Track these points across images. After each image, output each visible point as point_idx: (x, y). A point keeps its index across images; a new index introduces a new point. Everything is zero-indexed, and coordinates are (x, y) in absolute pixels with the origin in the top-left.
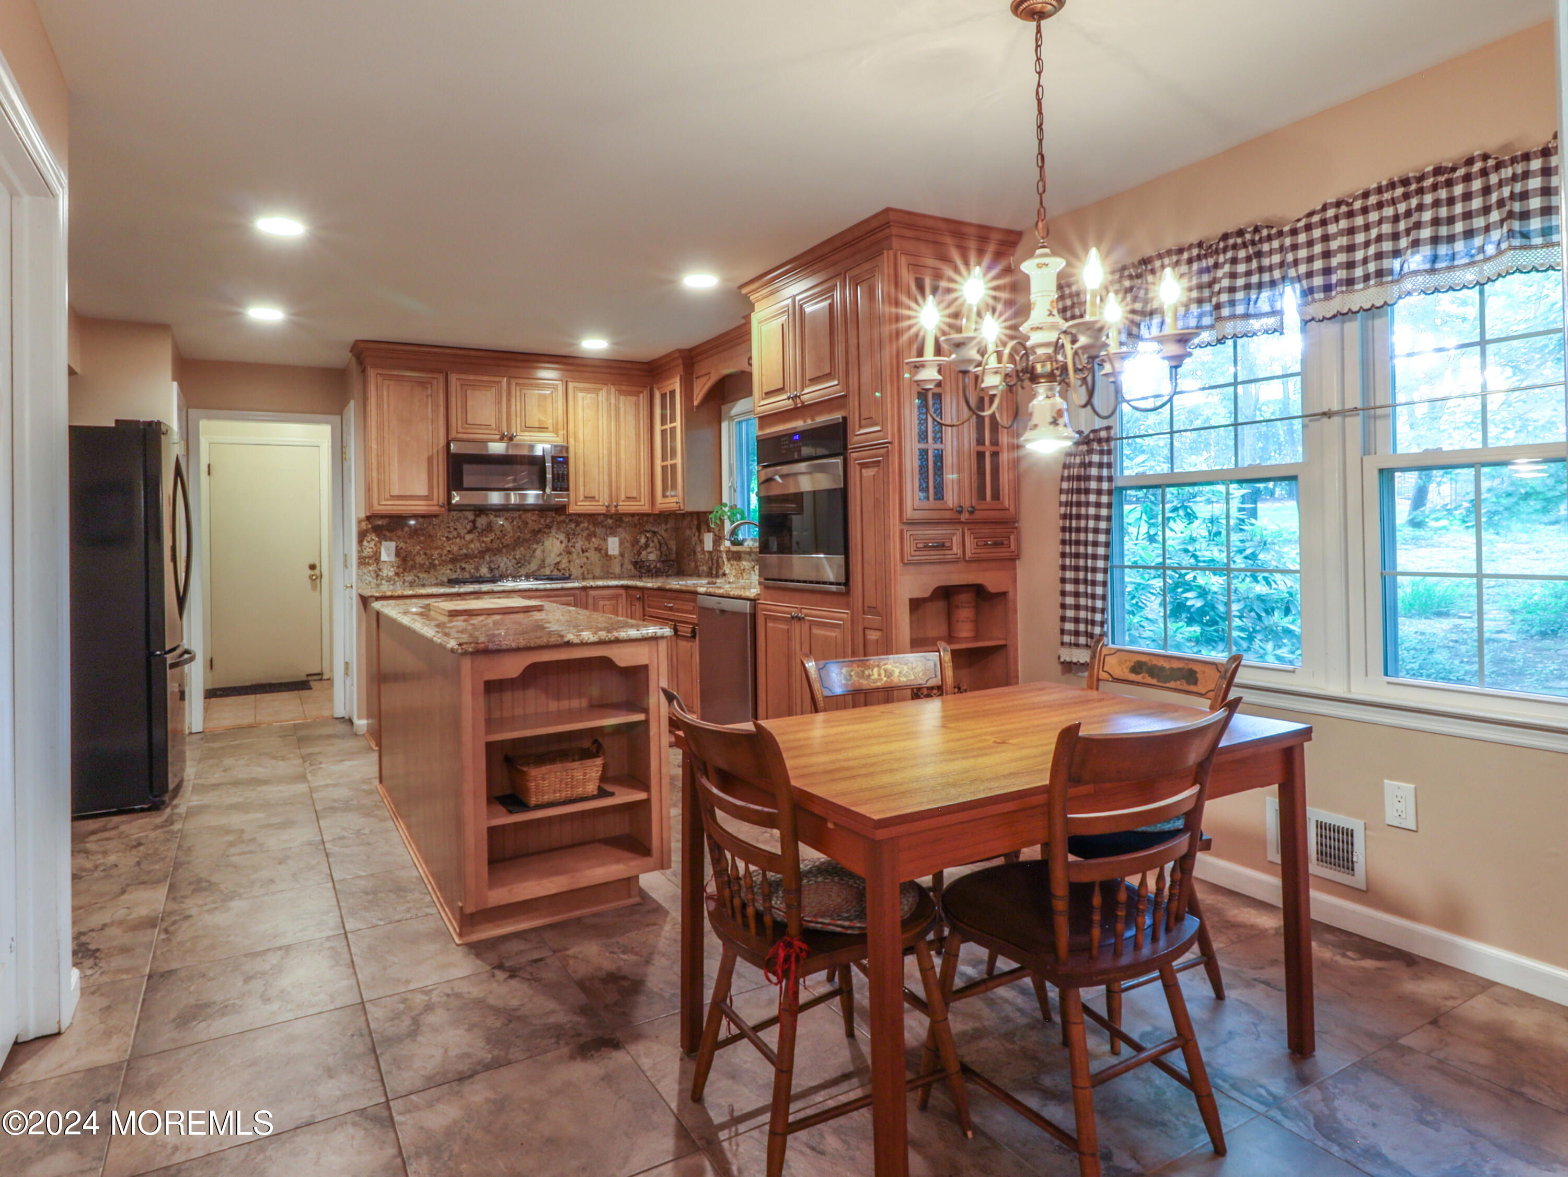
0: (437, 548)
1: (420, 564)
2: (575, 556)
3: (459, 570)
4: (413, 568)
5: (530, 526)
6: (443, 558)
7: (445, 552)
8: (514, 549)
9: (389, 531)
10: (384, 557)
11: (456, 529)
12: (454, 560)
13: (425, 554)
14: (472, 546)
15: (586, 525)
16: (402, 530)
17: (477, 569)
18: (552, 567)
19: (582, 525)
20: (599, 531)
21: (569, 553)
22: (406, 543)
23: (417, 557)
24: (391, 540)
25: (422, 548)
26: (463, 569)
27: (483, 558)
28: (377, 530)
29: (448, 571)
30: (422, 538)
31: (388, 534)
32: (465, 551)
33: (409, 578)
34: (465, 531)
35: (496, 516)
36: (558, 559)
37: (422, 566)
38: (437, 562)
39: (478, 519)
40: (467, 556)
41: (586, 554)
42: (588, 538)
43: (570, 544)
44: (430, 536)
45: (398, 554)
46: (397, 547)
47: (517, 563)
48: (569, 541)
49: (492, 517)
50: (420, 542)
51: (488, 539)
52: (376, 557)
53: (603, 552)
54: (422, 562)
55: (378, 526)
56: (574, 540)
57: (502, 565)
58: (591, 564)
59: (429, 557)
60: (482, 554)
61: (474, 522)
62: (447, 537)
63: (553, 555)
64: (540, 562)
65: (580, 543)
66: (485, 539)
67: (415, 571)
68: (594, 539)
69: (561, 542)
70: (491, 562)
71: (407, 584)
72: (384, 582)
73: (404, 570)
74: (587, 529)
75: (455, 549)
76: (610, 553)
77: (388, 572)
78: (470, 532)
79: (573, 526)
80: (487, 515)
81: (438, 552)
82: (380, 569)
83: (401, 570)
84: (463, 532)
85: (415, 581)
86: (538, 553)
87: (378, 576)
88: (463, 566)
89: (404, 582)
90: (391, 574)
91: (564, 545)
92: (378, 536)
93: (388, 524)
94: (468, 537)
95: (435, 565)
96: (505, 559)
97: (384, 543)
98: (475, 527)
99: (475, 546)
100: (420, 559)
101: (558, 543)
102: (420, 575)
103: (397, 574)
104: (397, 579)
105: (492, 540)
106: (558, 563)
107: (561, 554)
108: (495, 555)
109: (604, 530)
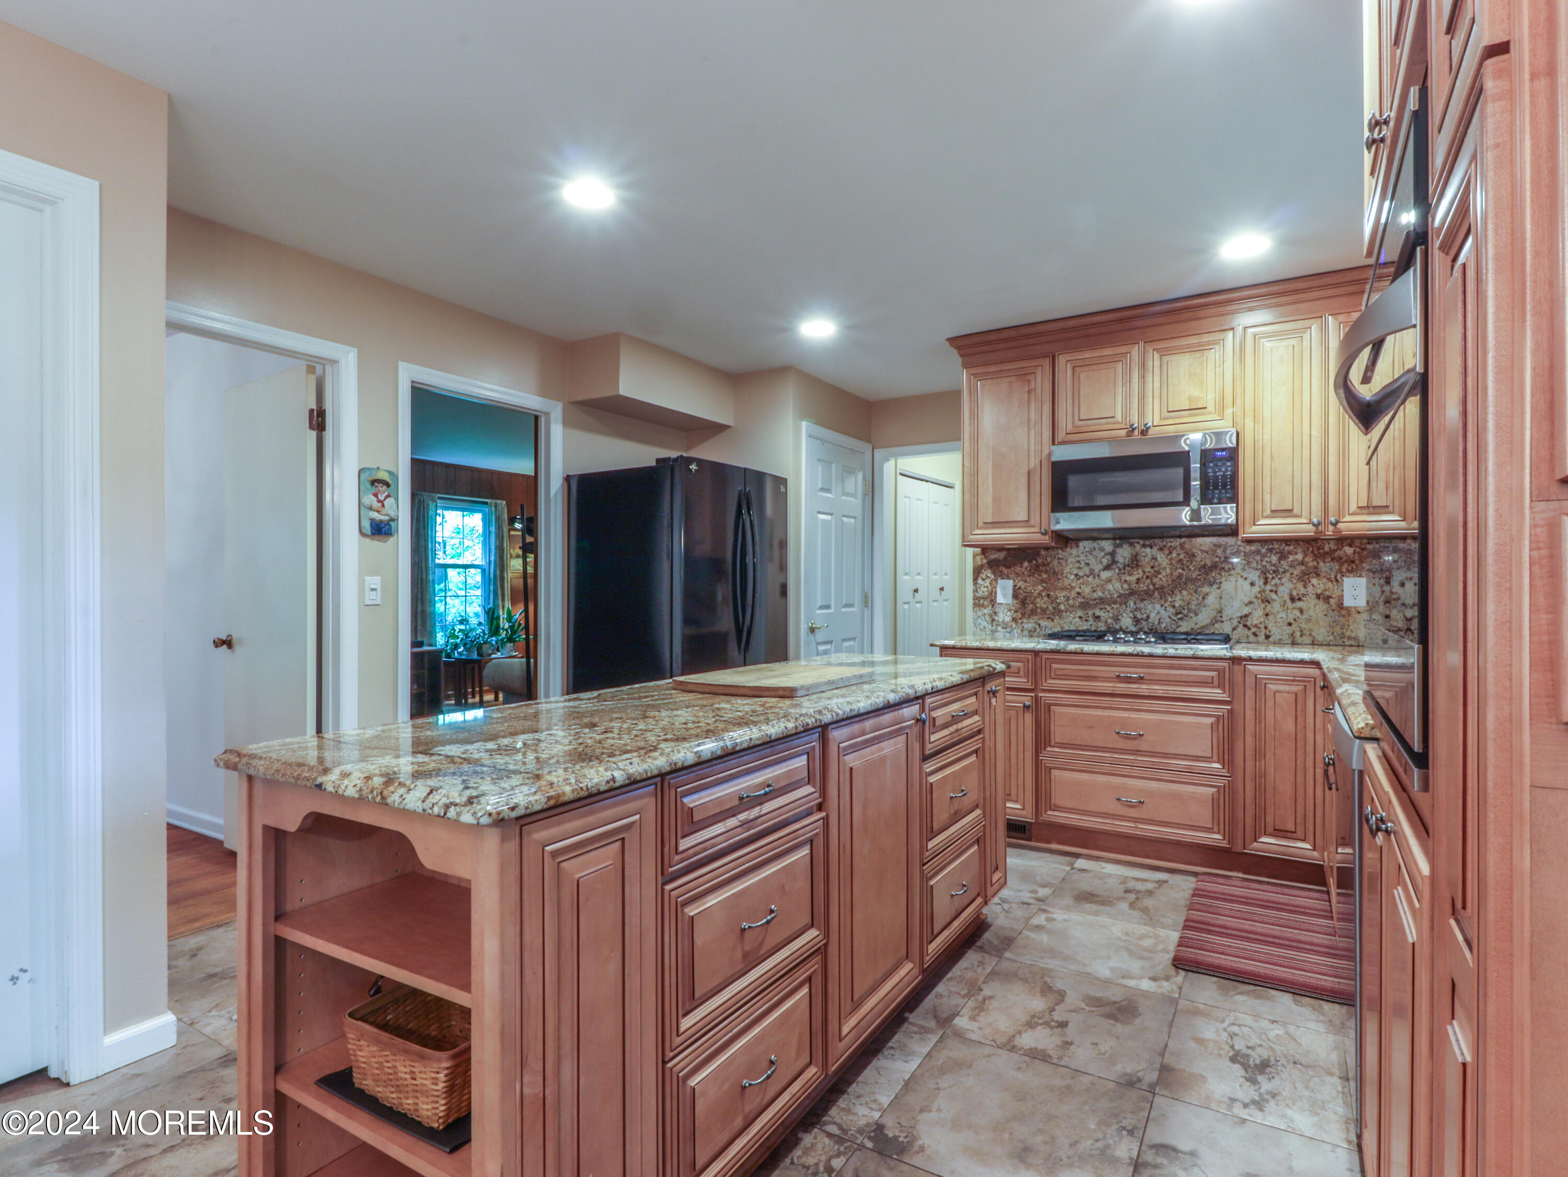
0: (1063, 589)
1: (1042, 609)
2: (1276, 606)
3: (1091, 619)
4: (1033, 612)
5: (1198, 559)
6: (1071, 602)
7: (1073, 594)
8: (1172, 593)
9: (1006, 567)
10: (1000, 599)
11: (1088, 564)
12: (1085, 606)
13: (1048, 596)
14: (1110, 587)
15: (1300, 557)
16: (1021, 567)
17: (1116, 619)
18: (1235, 622)
19: (1291, 558)
20: (1324, 567)
21: (1267, 601)
22: (1025, 581)
23: (1038, 600)
24: (1008, 578)
25: (1045, 589)
26: (1097, 618)
27: (1125, 604)
28: (993, 565)
29: (1078, 620)
30: (1045, 576)
31: (1005, 571)
32: (1100, 594)
33: (1029, 625)
34: (1101, 567)
35: (1144, 546)
36: (1246, 610)
37: (1044, 611)
38: (1062, 607)
39: (1119, 551)
40: (1102, 600)
41: (1299, 604)
42: (1304, 578)
43: (1268, 588)
44: (1054, 572)
45: (1015, 596)
46: (1015, 586)
47: (1177, 614)
48: (1266, 583)
49: (1138, 547)
50: (1043, 581)
51: (1133, 579)
52: (991, 598)
53: (1332, 601)
54: (1044, 606)
55: (994, 560)
56: (1277, 581)
57: (1152, 615)
58: (1309, 620)
59: (1054, 600)
60: (1123, 598)
61: (1113, 554)
62: (1077, 575)
63: (1237, 604)
64: (1214, 614)
65: (1286, 587)
66: (1128, 578)
67: (1035, 617)
68: (1314, 581)
69: (1252, 584)
70: (1136, 610)
71: (1026, 633)
72: (999, 628)
73: (1023, 615)
74: (1302, 563)
75: (1087, 590)
76: (1347, 603)
77: (1005, 616)
78: (1107, 568)
79: (1274, 559)
80: (1131, 544)
81: (1064, 593)
82: (995, 613)
83: (1020, 615)
84: (1097, 568)
85: (1035, 630)
86: (1211, 600)
87: (993, 620)
88: (1098, 613)
89: (1022, 631)
90: (1008, 619)
91: (1256, 589)
92: (994, 573)
93: (1005, 559)
94: (1105, 575)
95: (1060, 611)
96: (1158, 607)
97: (1000, 581)
98: (1114, 562)
99: (1115, 588)
100: (1041, 603)
101: (1246, 585)
102: (1041, 622)
103: (1014, 620)
104: (1014, 625)
105: (1138, 579)
106: (1246, 616)
107: (1251, 603)
108: (1143, 600)
109: (1336, 566)
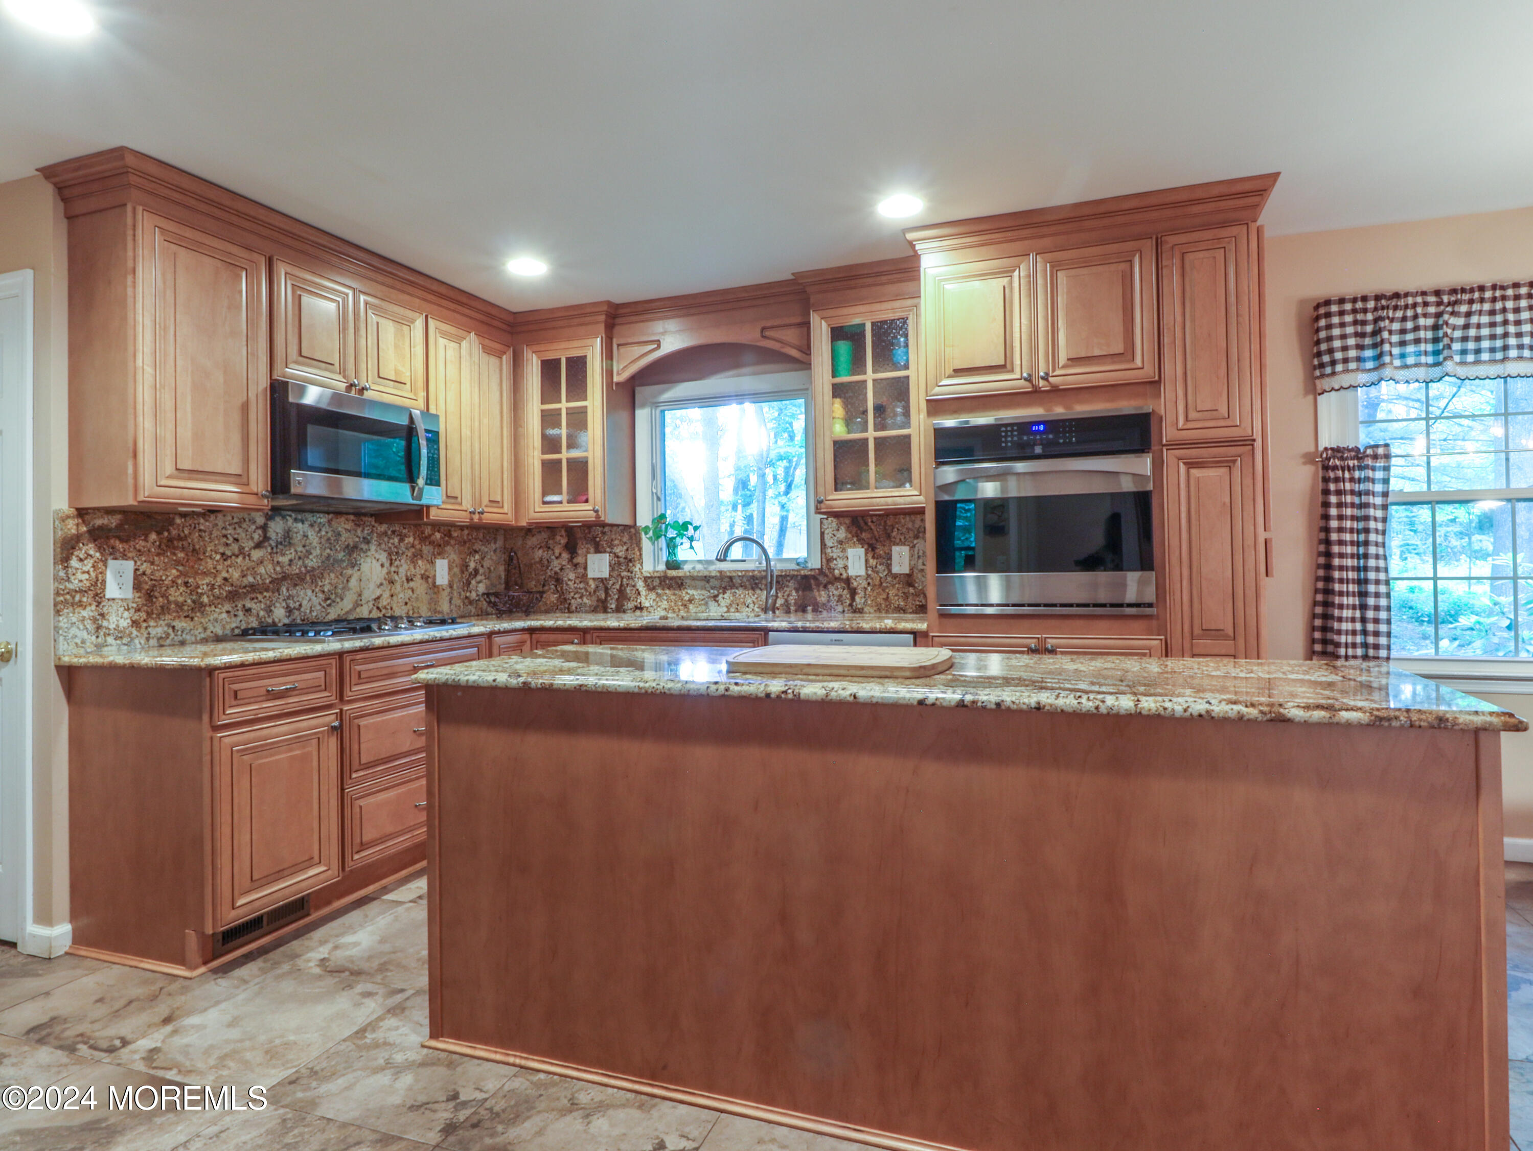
0: (205, 574)
1: (177, 603)
2: (398, 585)
3: (240, 613)
4: (164, 610)
5: (343, 539)
6: (216, 591)
7: (219, 580)
8: (322, 577)
9: (122, 541)
10: (112, 590)
11: (236, 540)
12: (233, 596)
13: (186, 584)
14: (262, 570)
15: (411, 539)
16: (146, 540)
17: (269, 610)
18: (371, 604)
19: (407, 540)
20: (427, 549)
21: (392, 582)
22: (152, 563)
23: (172, 591)
24: (125, 557)
25: (181, 574)
26: (248, 611)
27: (278, 590)
28: (98, 536)
29: (224, 615)
30: (181, 555)
31: (120, 546)
32: (251, 579)
33: (158, 629)
34: (251, 544)
35: (296, 520)
36: (378, 592)
37: (181, 606)
38: (205, 599)
39: (271, 524)
40: (253, 588)
41: (412, 584)
42: (414, 559)
43: (393, 569)
44: (194, 550)
45: (137, 587)
46: (136, 570)
47: (326, 599)
48: (391, 564)
49: (290, 520)
50: (178, 562)
51: (284, 560)
52: (96, 591)
53: (430, 580)
54: (181, 599)
55: (101, 528)
56: (397, 563)
57: (305, 603)
58: (417, 599)
59: (193, 590)
60: (277, 583)
61: (264, 528)
62: (223, 554)
63: (372, 586)
64: (355, 597)
65: (404, 567)
66: (281, 559)
67: (167, 617)
68: (420, 562)
69: (382, 566)
70: (289, 598)
71: (153, 642)
72: (110, 640)
73: (149, 614)
74: (413, 546)
75: (236, 574)
76: (437, 583)
77: (118, 619)
78: (258, 546)
79: (396, 540)
80: (284, 517)
81: (207, 580)
82: (102, 615)
83: (143, 615)
84: (248, 545)
85: (168, 635)
86: (353, 582)
87: (99, 628)
88: (249, 604)
89: (148, 639)
90: (124, 623)
91: (385, 570)
92: (99, 549)
93: (120, 526)
94: (257, 554)
95: (202, 605)
96: (309, 592)
97: (111, 562)
98: (266, 538)
99: (266, 571)
100: (176, 595)
101: (377, 565)
102: (175, 623)
103: (135, 623)
104: (135, 632)
105: (291, 560)
106: (378, 598)
107: (381, 584)
108: (296, 585)
109: (430, 548)
